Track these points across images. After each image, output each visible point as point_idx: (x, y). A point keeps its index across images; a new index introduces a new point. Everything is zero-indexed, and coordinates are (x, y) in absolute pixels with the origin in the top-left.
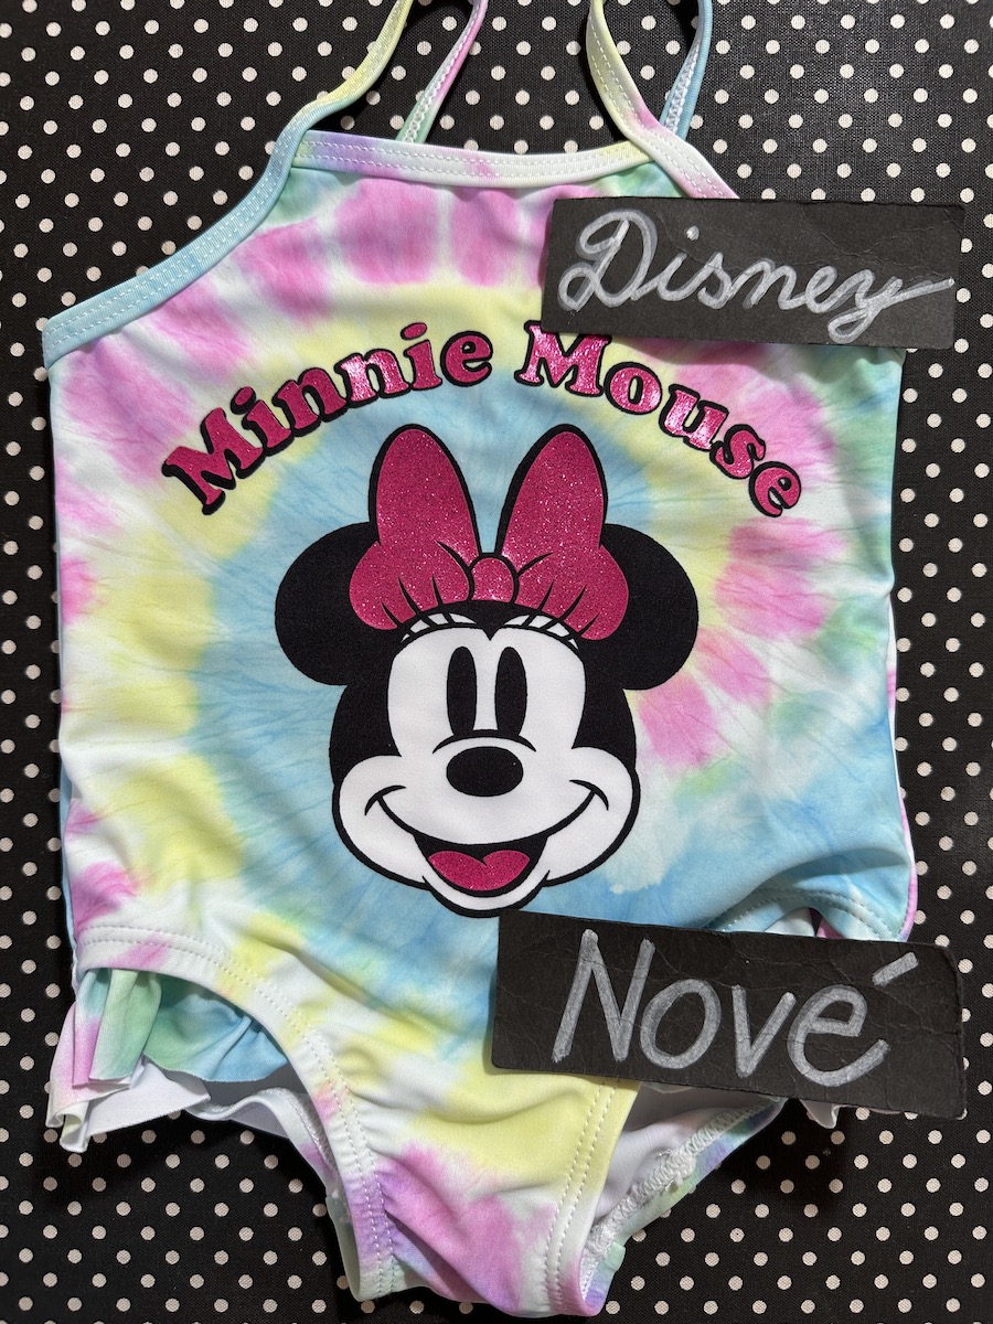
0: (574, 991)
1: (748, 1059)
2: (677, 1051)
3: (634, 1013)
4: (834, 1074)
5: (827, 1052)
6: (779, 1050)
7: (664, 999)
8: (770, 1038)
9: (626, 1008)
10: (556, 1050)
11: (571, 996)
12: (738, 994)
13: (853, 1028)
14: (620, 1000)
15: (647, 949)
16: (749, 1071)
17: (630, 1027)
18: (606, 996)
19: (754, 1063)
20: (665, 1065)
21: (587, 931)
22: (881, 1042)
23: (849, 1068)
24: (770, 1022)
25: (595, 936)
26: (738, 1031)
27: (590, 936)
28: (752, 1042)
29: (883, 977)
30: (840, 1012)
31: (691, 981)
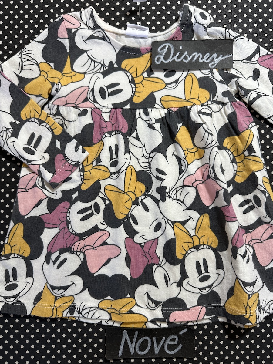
0: (122, 341)
1: (157, 351)
2: (143, 351)
3: (134, 344)
4: (173, 352)
5: (171, 347)
6: (162, 348)
7: (140, 341)
8: (161, 346)
9: (133, 344)
10: (119, 354)
11: (122, 342)
12: (154, 338)
13: (176, 343)
14: (132, 342)
15: (137, 332)
16: (157, 353)
17: (134, 347)
18: (129, 342)
19: (158, 351)
20: (141, 354)
21: (124, 330)
22: (181, 345)
23: (175, 350)
24: (161, 343)
25: (126, 331)
26: (155, 345)
27: (125, 331)
28: (157, 347)
29: (181, 333)
30: (173, 340)
31: (145, 337)
